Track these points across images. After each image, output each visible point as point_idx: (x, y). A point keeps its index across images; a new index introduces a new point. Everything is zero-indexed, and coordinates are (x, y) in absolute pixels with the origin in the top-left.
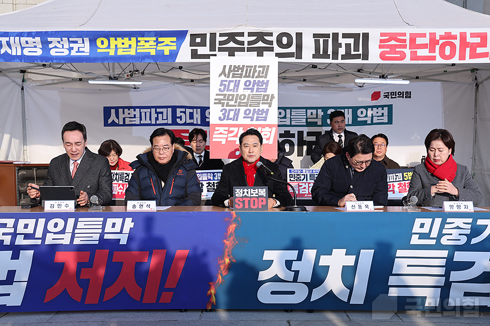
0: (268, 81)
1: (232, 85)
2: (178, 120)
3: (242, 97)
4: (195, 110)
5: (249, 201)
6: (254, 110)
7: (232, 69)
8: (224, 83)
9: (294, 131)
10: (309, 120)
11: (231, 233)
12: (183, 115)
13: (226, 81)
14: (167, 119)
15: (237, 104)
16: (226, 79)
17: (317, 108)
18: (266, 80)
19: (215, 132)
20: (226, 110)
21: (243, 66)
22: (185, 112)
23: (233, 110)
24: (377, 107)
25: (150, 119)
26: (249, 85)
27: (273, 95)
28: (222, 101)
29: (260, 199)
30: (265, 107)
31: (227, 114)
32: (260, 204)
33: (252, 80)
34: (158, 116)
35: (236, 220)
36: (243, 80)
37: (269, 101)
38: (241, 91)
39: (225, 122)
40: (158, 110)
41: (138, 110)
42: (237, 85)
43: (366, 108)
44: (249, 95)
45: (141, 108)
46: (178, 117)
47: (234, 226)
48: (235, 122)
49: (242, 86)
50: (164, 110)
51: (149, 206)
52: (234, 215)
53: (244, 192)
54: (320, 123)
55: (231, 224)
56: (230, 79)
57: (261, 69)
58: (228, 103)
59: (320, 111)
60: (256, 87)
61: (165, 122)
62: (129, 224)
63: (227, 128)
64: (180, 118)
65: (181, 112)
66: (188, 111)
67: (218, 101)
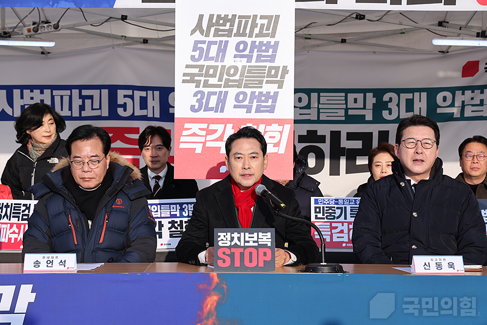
0: (277, 43)
1: (214, 49)
2: (120, 111)
3: (232, 71)
4: (150, 93)
5: (242, 255)
6: (253, 93)
7: (214, 21)
8: (199, 45)
9: (324, 130)
10: (351, 112)
11: (210, 312)
12: (128, 101)
13: (204, 42)
14: (100, 108)
15: (223, 83)
16: (203, 38)
17: (364, 91)
18: (272, 41)
19: (184, 133)
20: (202, 93)
21: (234, 16)
22: (132, 97)
23: (214, 93)
24: (472, 88)
25: (70, 109)
26: (244, 50)
27: (285, 68)
28: (196, 78)
29: (261, 250)
30: (273, 88)
31: (204, 101)
32: (262, 258)
33: (249, 40)
34: (84, 102)
35: (218, 288)
36: (233, 41)
37: (279, 78)
38: (230, 60)
39: (202, 114)
40: (85, 92)
41: (47, 92)
42: (222, 50)
43: (453, 90)
44: (244, 67)
45: (53, 88)
46: (121, 106)
47: (215, 298)
48: (219, 115)
49: (231, 50)
50: (95, 93)
51: (63, 263)
52: (216, 279)
53: (232, 239)
54: (369, 117)
55: (209, 295)
56: (211, 38)
57: (265, 22)
58: (206, 82)
59: (370, 96)
60: (255, 54)
61: (97, 113)
62: (27, 295)
63: (205, 126)
64: (124, 106)
65: (125, 96)
66: (138, 94)
67: (188, 78)
